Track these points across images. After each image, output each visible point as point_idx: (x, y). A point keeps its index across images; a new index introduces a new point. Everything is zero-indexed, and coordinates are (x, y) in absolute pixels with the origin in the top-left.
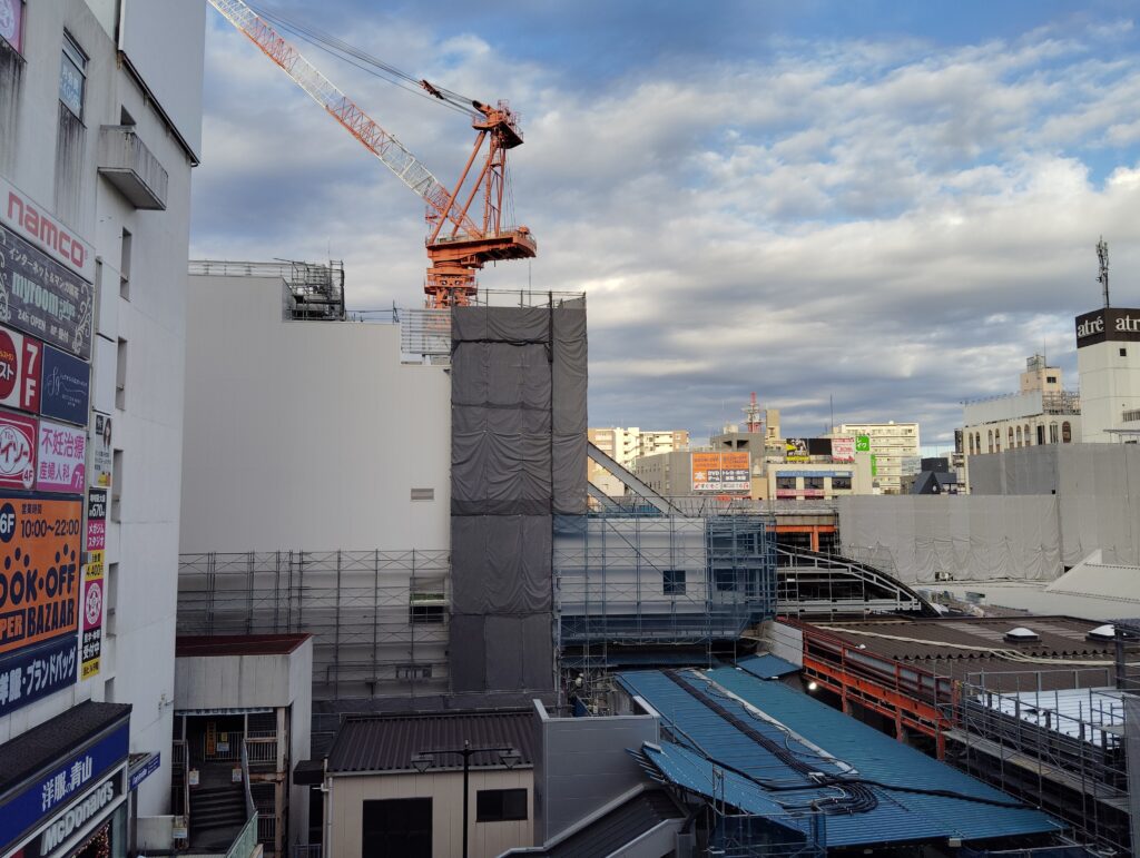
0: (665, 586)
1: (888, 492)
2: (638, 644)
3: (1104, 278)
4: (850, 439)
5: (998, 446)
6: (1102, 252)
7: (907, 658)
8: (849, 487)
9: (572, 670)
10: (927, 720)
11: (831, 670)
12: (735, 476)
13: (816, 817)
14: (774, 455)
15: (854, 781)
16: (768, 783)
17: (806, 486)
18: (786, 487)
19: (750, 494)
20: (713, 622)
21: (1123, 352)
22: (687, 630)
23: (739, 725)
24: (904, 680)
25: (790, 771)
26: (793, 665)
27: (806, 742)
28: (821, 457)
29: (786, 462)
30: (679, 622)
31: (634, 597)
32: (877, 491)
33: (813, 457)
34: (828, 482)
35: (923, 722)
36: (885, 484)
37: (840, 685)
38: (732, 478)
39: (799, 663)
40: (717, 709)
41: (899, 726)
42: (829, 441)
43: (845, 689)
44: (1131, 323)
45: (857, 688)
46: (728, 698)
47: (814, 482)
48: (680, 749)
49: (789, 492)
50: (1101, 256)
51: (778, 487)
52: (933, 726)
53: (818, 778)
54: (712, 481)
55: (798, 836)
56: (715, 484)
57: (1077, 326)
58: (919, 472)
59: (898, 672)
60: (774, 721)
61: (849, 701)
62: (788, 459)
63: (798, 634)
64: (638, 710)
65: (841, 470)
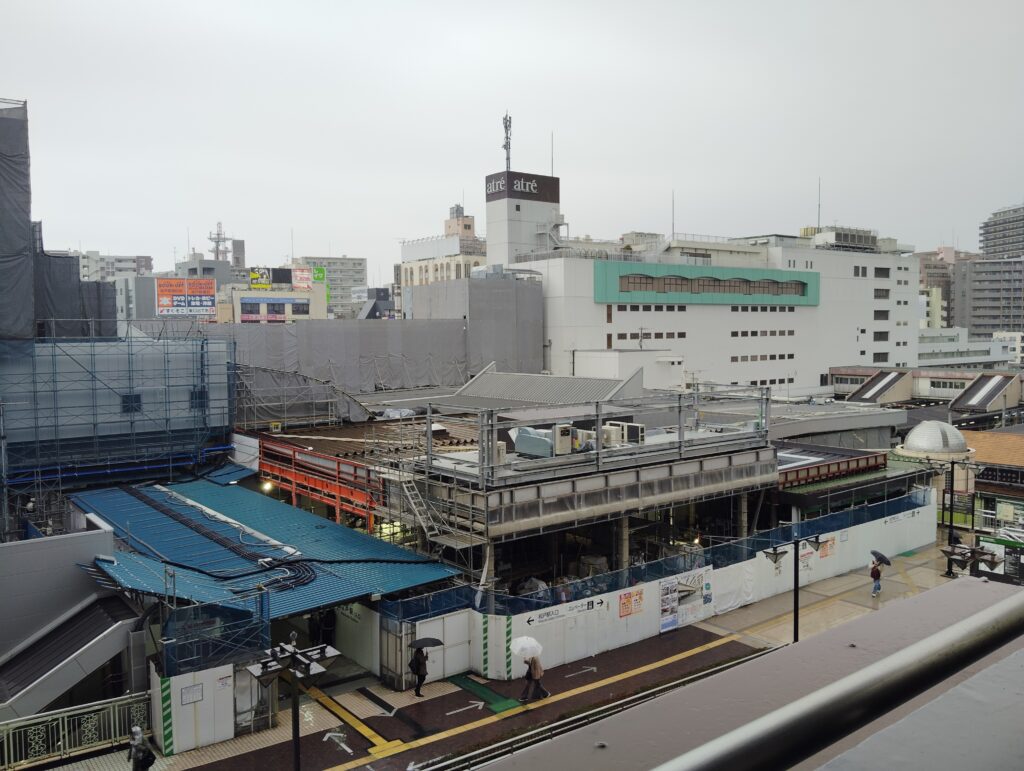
0: (124, 407)
1: (339, 317)
2: (95, 464)
3: (507, 146)
4: (309, 270)
5: (427, 279)
6: (507, 123)
7: (346, 454)
8: (307, 312)
9: (22, 496)
10: (360, 502)
11: (283, 471)
12: (201, 301)
13: (262, 596)
14: (240, 282)
15: (297, 561)
16: (222, 575)
17: (269, 312)
18: (251, 312)
19: (216, 318)
20: (175, 438)
21: (518, 208)
22: (147, 447)
23: (197, 529)
24: (343, 472)
25: (243, 560)
26: (251, 470)
27: (258, 535)
28: (284, 285)
29: (250, 289)
30: (138, 441)
31: (90, 419)
32: (332, 316)
33: (275, 285)
34: (288, 309)
35: (357, 505)
36: (339, 310)
37: (289, 482)
38: (198, 303)
39: (255, 467)
40: (176, 517)
41: (338, 511)
42: (289, 271)
43: (294, 486)
44: (525, 185)
45: (305, 484)
46: (187, 505)
47: (276, 308)
48: (135, 557)
49: (253, 317)
50: (506, 127)
51: (243, 313)
52: (364, 507)
53: (266, 563)
54: (178, 306)
55: (247, 614)
56: (180, 308)
57: (487, 183)
58: (366, 299)
59: (339, 466)
60: (230, 520)
61: (298, 496)
62: (253, 286)
63: (254, 442)
64: (91, 526)
65: (300, 297)
